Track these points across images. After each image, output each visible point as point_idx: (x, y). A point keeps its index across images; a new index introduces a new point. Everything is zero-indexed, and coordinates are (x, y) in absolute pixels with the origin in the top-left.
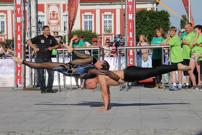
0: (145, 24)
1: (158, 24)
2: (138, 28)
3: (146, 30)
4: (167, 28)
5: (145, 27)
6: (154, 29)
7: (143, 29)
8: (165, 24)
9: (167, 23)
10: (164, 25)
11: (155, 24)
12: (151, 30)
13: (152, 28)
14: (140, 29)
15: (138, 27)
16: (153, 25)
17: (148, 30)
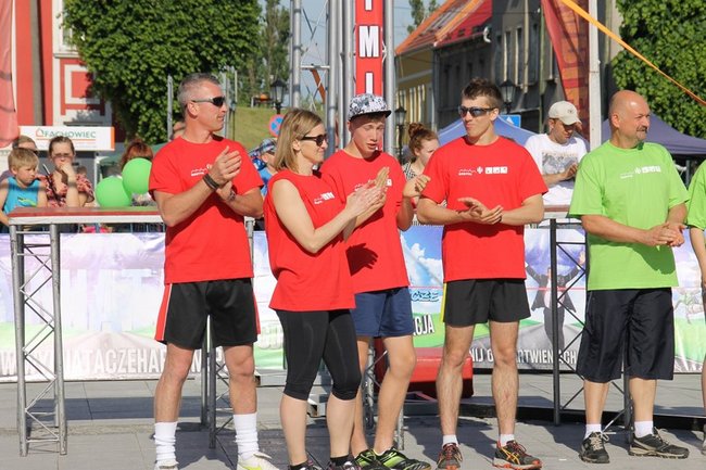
0: (147, 15)
1: (207, 20)
2: (113, 31)
3: (151, 44)
4: (245, 38)
5: (143, 30)
6: (186, 42)
7: (134, 41)
8: (239, 20)
9: (246, 15)
10: (231, 25)
11: (195, 18)
12: (174, 44)
13: (177, 35)
14: (122, 40)
15: (111, 27)
16: (182, 23)
17: (160, 43)
